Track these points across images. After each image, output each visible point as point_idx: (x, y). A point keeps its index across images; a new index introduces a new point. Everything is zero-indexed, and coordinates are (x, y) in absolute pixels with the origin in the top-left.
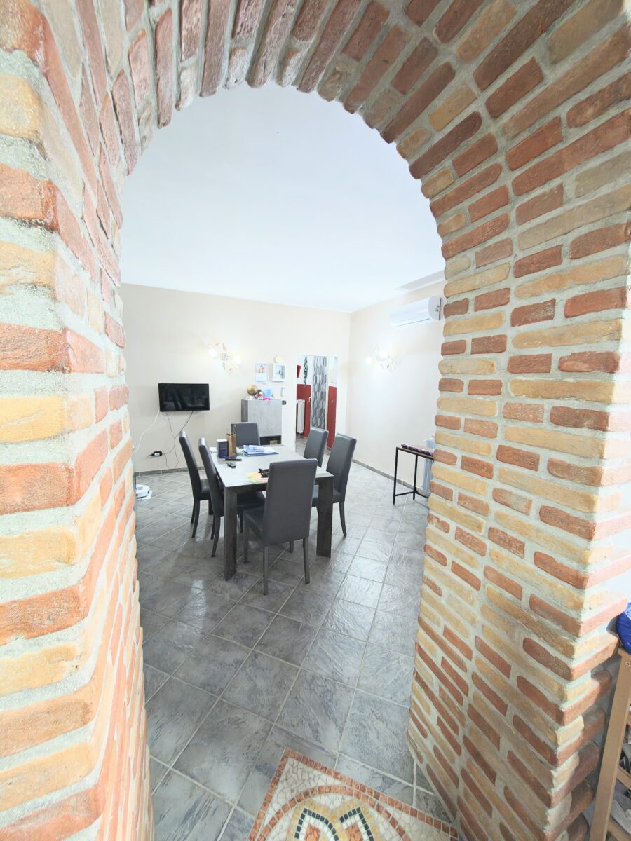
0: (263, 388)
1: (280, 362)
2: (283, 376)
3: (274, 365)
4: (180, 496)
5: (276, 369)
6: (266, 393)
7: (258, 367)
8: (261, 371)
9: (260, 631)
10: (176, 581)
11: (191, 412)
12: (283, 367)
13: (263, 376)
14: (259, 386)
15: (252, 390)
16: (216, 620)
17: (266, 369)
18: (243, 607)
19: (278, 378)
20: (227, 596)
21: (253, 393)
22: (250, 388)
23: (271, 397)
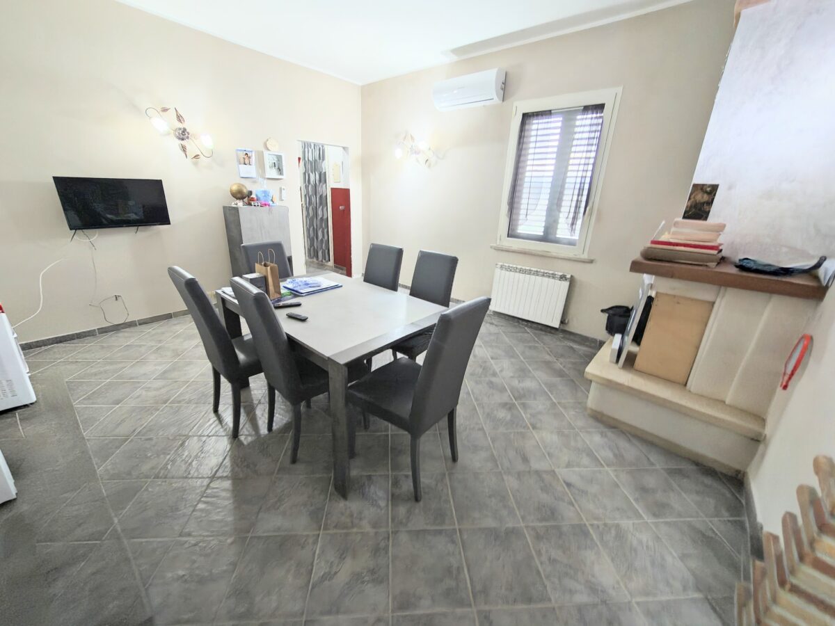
0: (256, 190)
1: (275, 149)
2: (280, 170)
3: (266, 153)
4: (161, 369)
5: (269, 160)
6: (261, 196)
7: (242, 155)
8: (247, 161)
9: (458, 568)
10: (260, 534)
11: (134, 228)
12: (279, 158)
13: (251, 171)
14: (248, 186)
15: (240, 192)
16: (381, 582)
17: (253, 159)
18: (403, 537)
19: (273, 173)
20: (368, 529)
21: (240, 195)
22: (235, 188)
23: (271, 203)
